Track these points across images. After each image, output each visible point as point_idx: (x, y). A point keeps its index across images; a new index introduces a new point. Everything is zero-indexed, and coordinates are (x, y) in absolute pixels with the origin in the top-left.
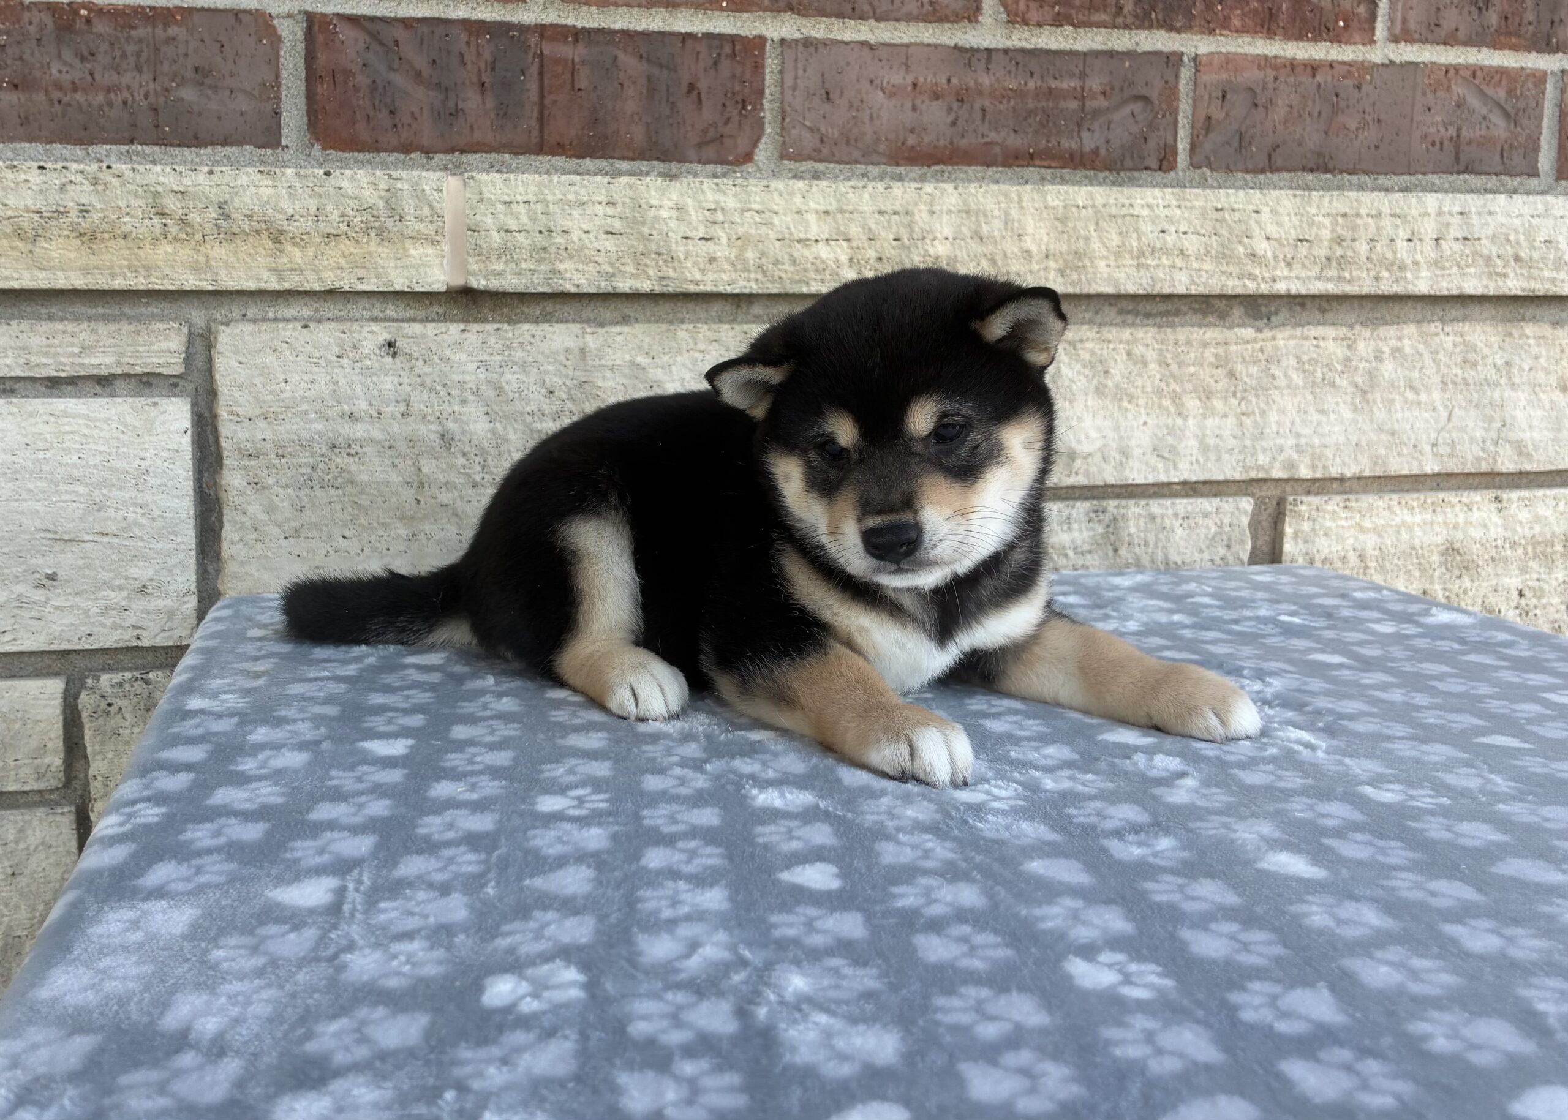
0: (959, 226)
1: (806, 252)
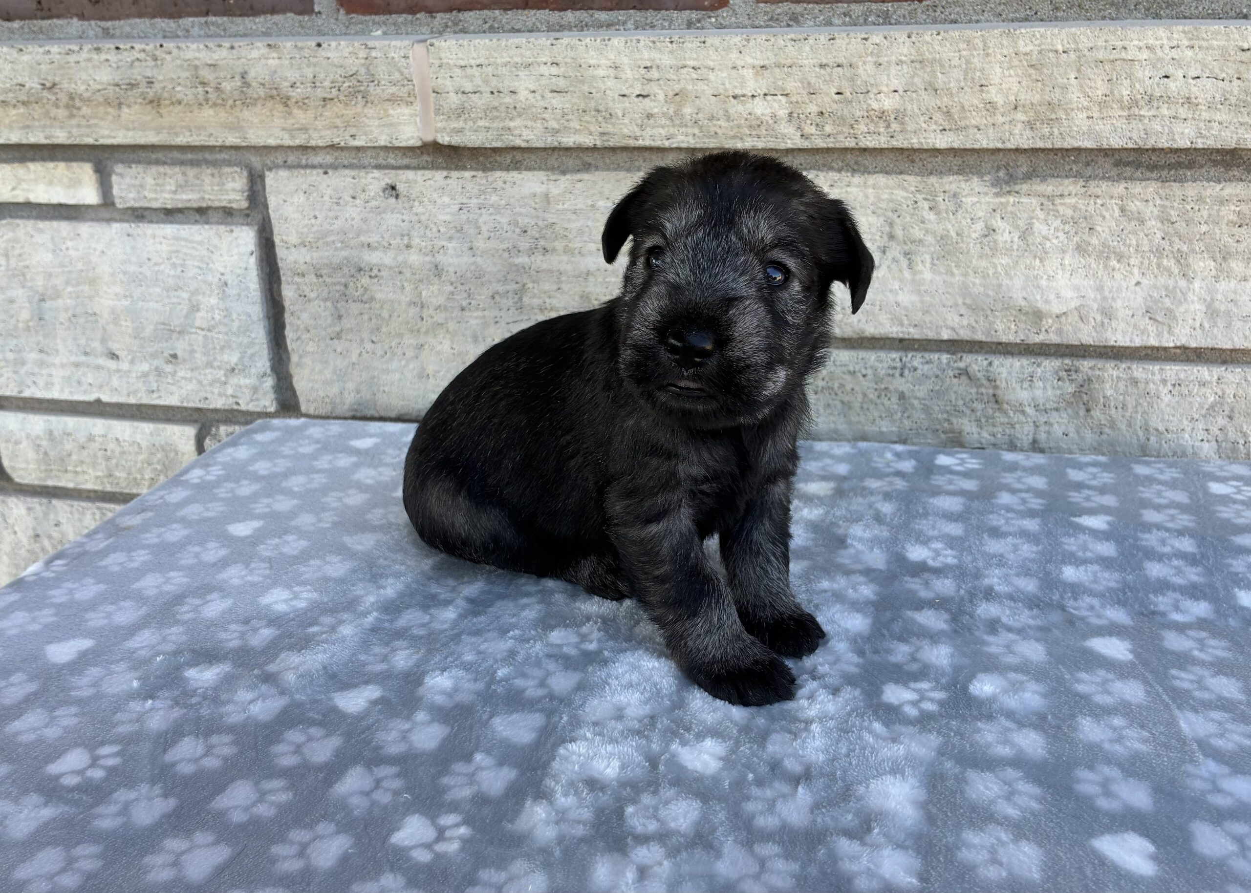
0: (912, 77)
1: (740, 108)
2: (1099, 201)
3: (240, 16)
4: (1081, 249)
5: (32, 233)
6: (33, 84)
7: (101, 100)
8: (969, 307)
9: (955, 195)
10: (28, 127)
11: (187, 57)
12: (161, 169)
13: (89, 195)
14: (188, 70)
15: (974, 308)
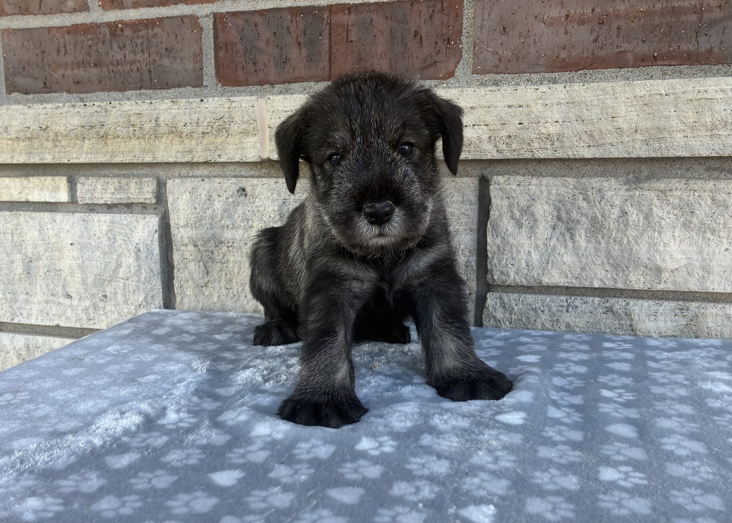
0: (568, 113)
2: (696, 193)
3: (160, 89)
4: (686, 226)
5: (28, 220)
6: (35, 127)
7: (73, 136)
8: (612, 265)
9: (600, 190)
10: (30, 153)
11: (125, 110)
12: (106, 180)
13: (63, 196)
14: (124, 117)
15: (616, 267)
